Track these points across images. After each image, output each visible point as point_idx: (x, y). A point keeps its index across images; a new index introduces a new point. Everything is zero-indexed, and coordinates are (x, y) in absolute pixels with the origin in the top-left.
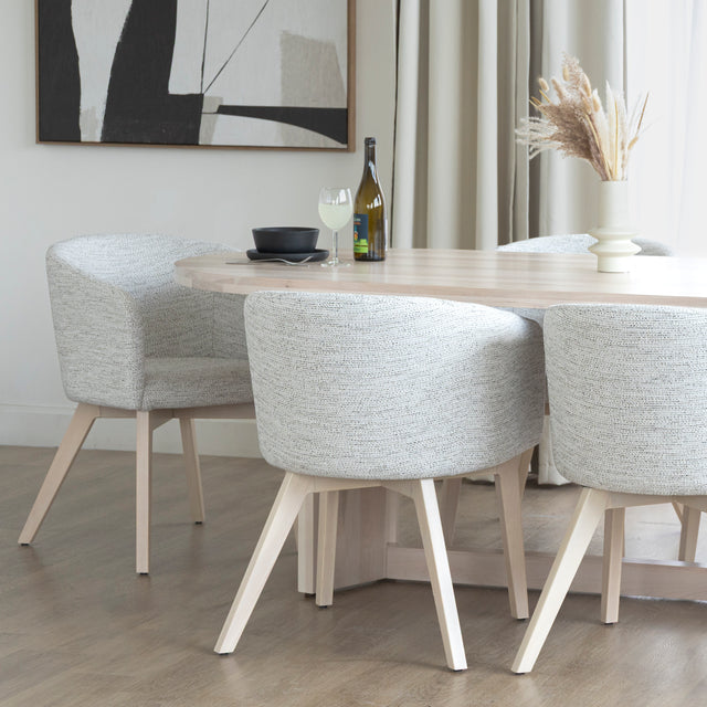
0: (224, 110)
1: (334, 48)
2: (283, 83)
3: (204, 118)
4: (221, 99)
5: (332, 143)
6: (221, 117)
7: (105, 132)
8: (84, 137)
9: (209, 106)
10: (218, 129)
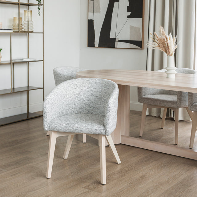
0: (119, 41)
1: (139, 29)
2: (130, 36)
3: (116, 43)
4: (119, 39)
5: (139, 48)
6: (119, 42)
7: (99, 45)
8: (95, 46)
9: (117, 40)
10: (118, 45)
